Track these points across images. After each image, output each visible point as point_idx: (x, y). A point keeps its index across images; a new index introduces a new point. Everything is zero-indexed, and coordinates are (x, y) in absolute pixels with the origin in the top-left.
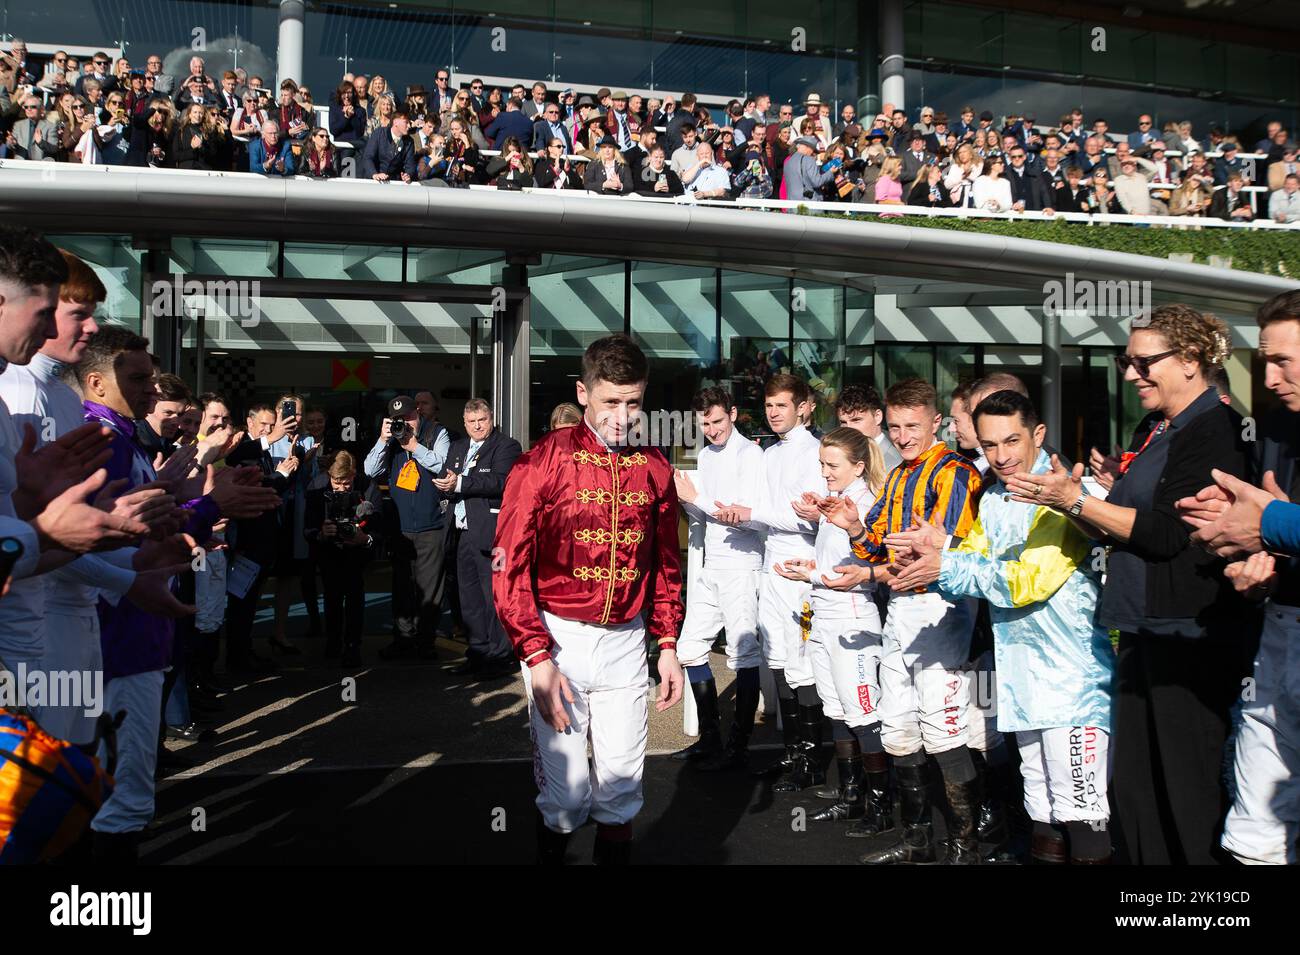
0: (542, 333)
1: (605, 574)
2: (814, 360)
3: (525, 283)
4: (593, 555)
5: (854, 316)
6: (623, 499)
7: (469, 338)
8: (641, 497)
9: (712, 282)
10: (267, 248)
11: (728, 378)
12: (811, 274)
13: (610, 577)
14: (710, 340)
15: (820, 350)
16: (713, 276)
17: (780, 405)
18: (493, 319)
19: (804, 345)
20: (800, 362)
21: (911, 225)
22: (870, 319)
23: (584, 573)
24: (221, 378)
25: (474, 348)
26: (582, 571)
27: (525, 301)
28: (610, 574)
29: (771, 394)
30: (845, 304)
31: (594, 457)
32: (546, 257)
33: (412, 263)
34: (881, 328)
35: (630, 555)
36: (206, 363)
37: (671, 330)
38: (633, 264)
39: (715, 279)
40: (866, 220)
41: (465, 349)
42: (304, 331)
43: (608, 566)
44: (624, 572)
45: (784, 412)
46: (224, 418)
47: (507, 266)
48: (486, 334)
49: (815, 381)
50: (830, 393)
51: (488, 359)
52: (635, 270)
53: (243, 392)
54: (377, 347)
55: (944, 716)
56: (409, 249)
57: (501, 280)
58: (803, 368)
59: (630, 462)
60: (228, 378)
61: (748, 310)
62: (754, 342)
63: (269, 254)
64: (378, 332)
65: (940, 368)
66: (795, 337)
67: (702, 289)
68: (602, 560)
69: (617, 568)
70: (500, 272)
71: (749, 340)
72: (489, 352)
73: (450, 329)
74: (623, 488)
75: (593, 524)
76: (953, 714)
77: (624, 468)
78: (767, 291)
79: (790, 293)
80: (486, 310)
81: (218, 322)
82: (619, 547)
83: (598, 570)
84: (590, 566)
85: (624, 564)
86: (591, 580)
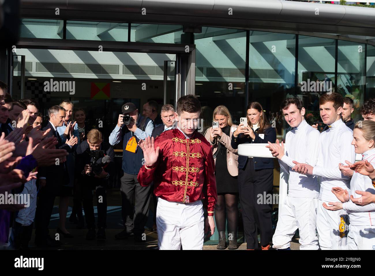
0: (201, 69)
1: (184, 183)
2: (348, 84)
3: (193, 42)
4: (179, 176)
6: (191, 155)
7: (163, 72)
8: (198, 155)
9: (294, 42)
10: (57, 24)
11: (301, 94)
12: (347, 37)
13: (186, 184)
14: (291, 73)
15: (351, 79)
16: (294, 39)
17: (327, 109)
18: (176, 62)
19: (343, 76)
20: (340, 85)
23: (176, 183)
24: (33, 92)
25: (165, 77)
26: (175, 182)
27: (193, 52)
28: (186, 183)
29: (322, 103)
30: (366, 54)
31: (180, 140)
32: (204, 28)
33: (133, 32)
35: (194, 176)
36: (26, 84)
37: (270, 68)
38: (251, 32)
39: (295, 40)
41: (161, 78)
42: (76, 67)
43: (185, 180)
44: (191, 183)
45: (329, 113)
46: (35, 114)
47: (184, 33)
48: (172, 70)
50: (358, 102)
51: (173, 83)
52: (251, 35)
53: (44, 100)
54: (114, 76)
56: (132, 24)
57: (180, 41)
58: (342, 89)
59: (194, 142)
60: (37, 92)
61: (312, 57)
62: (315, 74)
63: (58, 27)
64: (115, 69)
66: (338, 71)
67: (287, 45)
68: (183, 178)
69: (188, 181)
70: (180, 37)
71: (312, 73)
72: (173, 79)
73: (153, 67)
74: (191, 151)
75: (179, 165)
77: (192, 144)
78: (323, 47)
79: (337, 48)
80: (172, 57)
81: (32, 63)
82: (189, 173)
83: (181, 182)
84: (178, 180)
85: (191, 180)
86: (179, 186)
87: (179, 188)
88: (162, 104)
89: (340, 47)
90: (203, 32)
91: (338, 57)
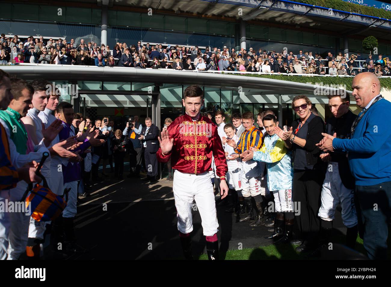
0: (163, 102)
1: (194, 158)
2: (226, 107)
3: (159, 90)
4: (190, 152)
5: (235, 97)
7: (146, 103)
10: (99, 83)
12: (225, 88)
15: (227, 105)
17: (219, 118)
18: (152, 99)
19: (223, 104)
20: (223, 108)
21: (248, 76)
22: (239, 98)
23: (188, 158)
24: (89, 113)
25: (147, 106)
27: (159, 95)
28: (196, 158)
29: (217, 115)
30: (233, 94)
32: (164, 84)
33: (133, 86)
34: (241, 100)
35: (202, 152)
36: (86, 110)
38: (184, 86)
40: (237, 75)
41: (146, 106)
42: (108, 102)
43: (195, 156)
44: (200, 157)
45: (220, 119)
46: (90, 123)
47: (155, 87)
48: (150, 102)
49: (226, 112)
50: (229, 115)
51: (151, 108)
53: (94, 117)
54: (125, 106)
55: (255, 188)
56: (132, 83)
57: (154, 90)
60: (91, 113)
61: (211, 96)
63: (100, 84)
64: (125, 102)
65: (255, 109)
66: (221, 102)
68: (193, 154)
69: (197, 156)
70: (153, 88)
71: (211, 103)
72: (151, 107)
73: (142, 101)
75: (190, 143)
76: (257, 187)
78: (215, 92)
79: (221, 92)
80: (150, 97)
81: (88, 101)
82: (198, 149)
83: (192, 157)
84: (190, 156)
85: (200, 154)
86: (190, 160)
87: (190, 162)
88: (146, 117)
89: (222, 92)
90: (163, 86)
91: (221, 96)
